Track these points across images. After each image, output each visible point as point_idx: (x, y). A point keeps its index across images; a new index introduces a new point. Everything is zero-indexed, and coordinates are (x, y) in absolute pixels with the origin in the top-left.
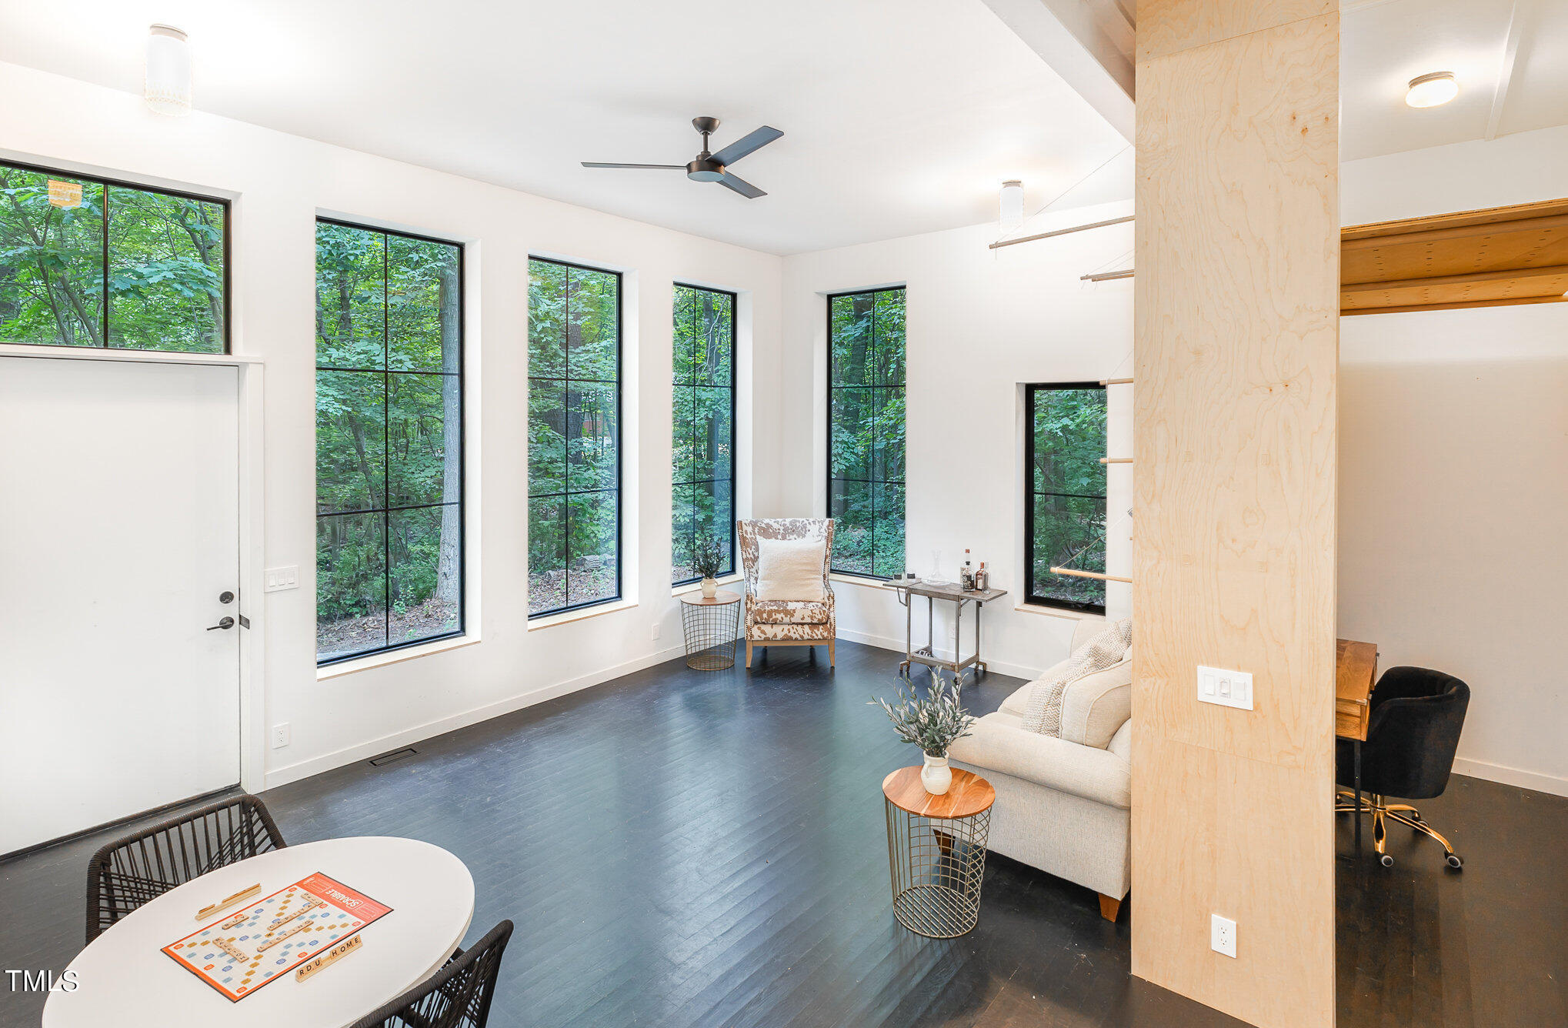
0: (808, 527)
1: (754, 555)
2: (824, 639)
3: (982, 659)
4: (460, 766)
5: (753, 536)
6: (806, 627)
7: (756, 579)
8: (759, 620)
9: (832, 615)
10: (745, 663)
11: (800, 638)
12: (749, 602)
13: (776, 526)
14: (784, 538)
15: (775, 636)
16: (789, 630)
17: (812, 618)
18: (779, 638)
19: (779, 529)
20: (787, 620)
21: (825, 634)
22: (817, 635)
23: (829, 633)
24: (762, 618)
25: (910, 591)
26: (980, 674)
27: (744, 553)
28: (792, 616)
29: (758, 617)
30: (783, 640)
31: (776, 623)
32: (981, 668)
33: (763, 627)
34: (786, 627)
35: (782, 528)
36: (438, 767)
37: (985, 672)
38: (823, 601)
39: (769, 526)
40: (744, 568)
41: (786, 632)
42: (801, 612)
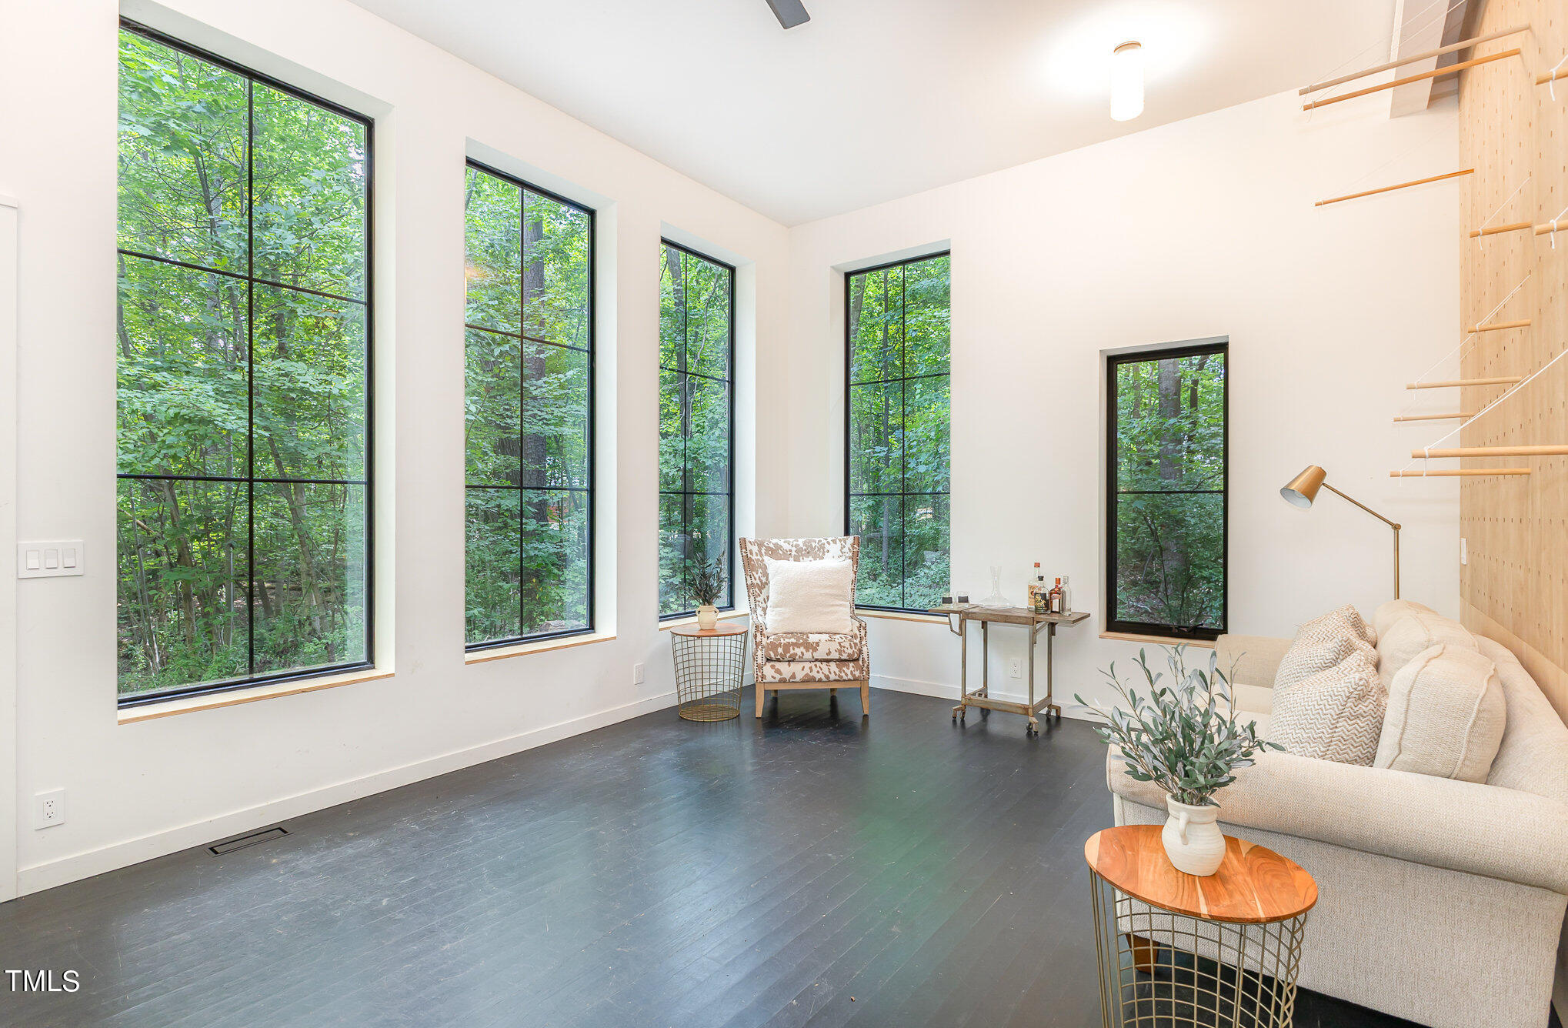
0: (827, 545)
1: (761, 581)
2: (856, 680)
3: (1055, 702)
4: (350, 851)
5: (759, 557)
6: (833, 665)
7: (764, 610)
8: (772, 655)
9: (864, 649)
10: (754, 712)
11: (824, 679)
12: (759, 634)
13: (786, 547)
14: (797, 559)
15: (793, 676)
16: (811, 668)
17: (840, 652)
18: (798, 679)
19: (790, 551)
20: (808, 655)
21: (857, 673)
22: (847, 675)
23: (862, 671)
24: (776, 654)
25: (965, 616)
26: (1053, 721)
27: (748, 578)
28: (815, 650)
29: (771, 653)
30: (803, 681)
31: (793, 661)
32: (1053, 713)
33: (778, 665)
34: (807, 665)
35: (794, 549)
36: (315, 853)
37: (1058, 718)
38: (852, 633)
39: (778, 547)
40: (749, 596)
41: (807, 670)
42: (826, 647)
